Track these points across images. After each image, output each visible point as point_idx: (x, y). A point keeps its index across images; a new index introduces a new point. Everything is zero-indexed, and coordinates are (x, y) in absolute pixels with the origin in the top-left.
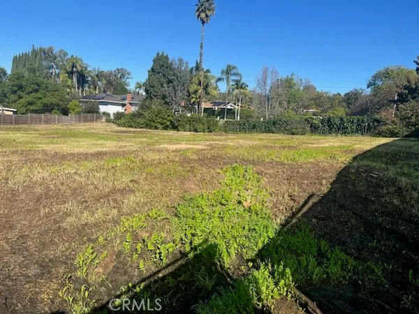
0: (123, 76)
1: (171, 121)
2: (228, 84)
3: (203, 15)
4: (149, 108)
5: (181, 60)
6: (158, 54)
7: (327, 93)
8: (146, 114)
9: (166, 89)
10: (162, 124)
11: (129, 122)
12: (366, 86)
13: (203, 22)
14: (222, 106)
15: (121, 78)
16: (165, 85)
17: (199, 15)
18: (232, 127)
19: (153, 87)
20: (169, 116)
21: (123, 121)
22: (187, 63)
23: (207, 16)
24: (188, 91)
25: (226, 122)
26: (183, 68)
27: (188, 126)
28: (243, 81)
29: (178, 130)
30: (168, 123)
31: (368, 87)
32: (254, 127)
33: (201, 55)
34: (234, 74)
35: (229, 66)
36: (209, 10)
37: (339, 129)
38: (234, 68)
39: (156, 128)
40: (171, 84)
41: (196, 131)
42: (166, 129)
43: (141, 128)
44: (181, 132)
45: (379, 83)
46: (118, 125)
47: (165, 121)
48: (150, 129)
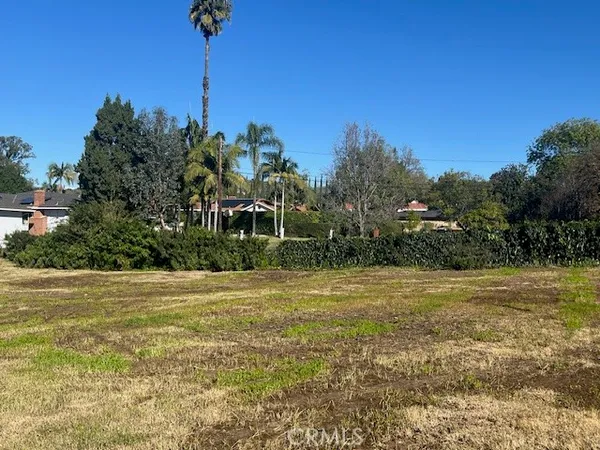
0: (13, 152)
1: (151, 248)
2: (255, 163)
3: (206, 19)
4: (96, 220)
5: (160, 113)
6: (108, 101)
7: (463, 174)
8: (89, 233)
9: (131, 176)
10: (129, 256)
11: (46, 254)
12: (526, 159)
13: (207, 33)
14: (240, 208)
15: (8, 156)
16: (128, 168)
17: (198, 20)
18: (298, 255)
19: (100, 172)
20: (145, 237)
21: (29, 252)
22: (174, 120)
23: (215, 22)
24: (181, 179)
25: (284, 243)
26: (166, 131)
27: (194, 259)
28: (285, 155)
29: (171, 269)
30: (145, 253)
31: (530, 160)
32: (351, 253)
33: (205, 102)
34: (268, 142)
35: (252, 127)
36: (219, 9)
37: (546, 251)
38: (266, 129)
39: (116, 266)
40: (141, 165)
41: (215, 267)
42: (141, 268)
43: (79, 267)
44: (180, 273)
45: (550, 152)
46: (21, 264)
47: (137, 248)
48: (100, 268)
